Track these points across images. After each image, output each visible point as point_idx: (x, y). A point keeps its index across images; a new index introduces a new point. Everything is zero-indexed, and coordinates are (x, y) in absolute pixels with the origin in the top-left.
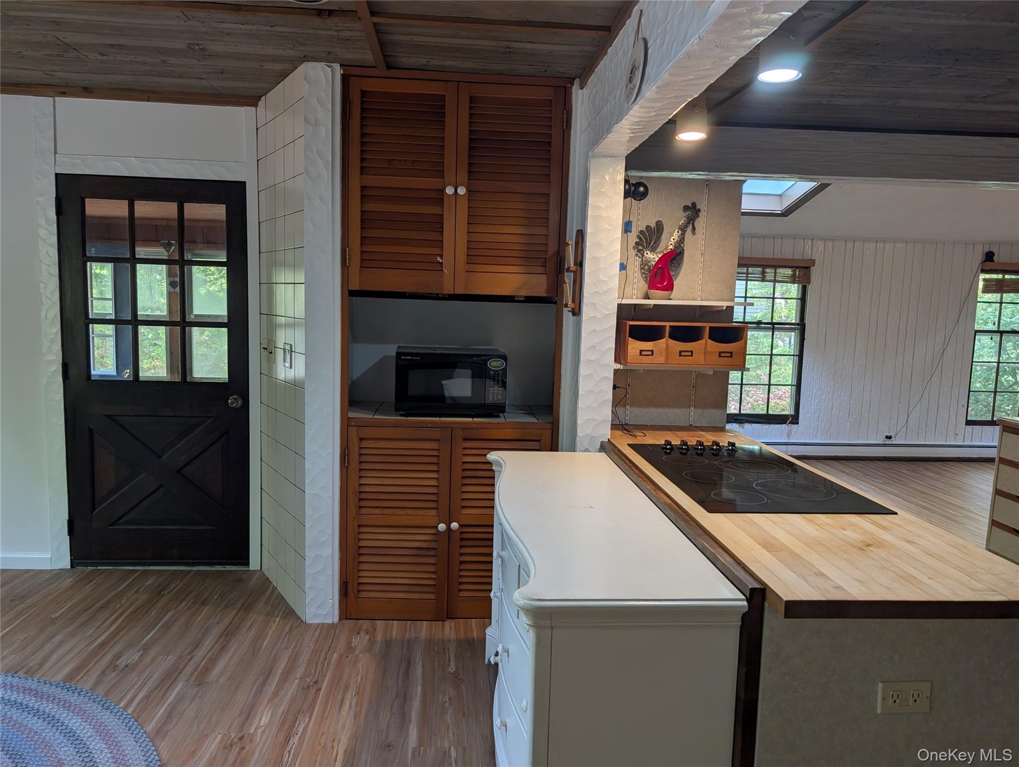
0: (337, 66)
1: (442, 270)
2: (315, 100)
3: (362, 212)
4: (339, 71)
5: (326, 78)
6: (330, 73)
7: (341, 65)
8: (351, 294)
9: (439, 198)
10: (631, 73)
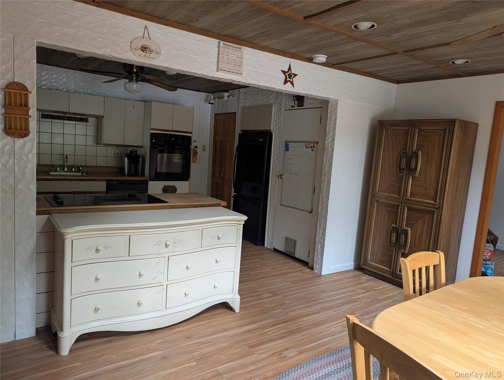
10: (143, 47)
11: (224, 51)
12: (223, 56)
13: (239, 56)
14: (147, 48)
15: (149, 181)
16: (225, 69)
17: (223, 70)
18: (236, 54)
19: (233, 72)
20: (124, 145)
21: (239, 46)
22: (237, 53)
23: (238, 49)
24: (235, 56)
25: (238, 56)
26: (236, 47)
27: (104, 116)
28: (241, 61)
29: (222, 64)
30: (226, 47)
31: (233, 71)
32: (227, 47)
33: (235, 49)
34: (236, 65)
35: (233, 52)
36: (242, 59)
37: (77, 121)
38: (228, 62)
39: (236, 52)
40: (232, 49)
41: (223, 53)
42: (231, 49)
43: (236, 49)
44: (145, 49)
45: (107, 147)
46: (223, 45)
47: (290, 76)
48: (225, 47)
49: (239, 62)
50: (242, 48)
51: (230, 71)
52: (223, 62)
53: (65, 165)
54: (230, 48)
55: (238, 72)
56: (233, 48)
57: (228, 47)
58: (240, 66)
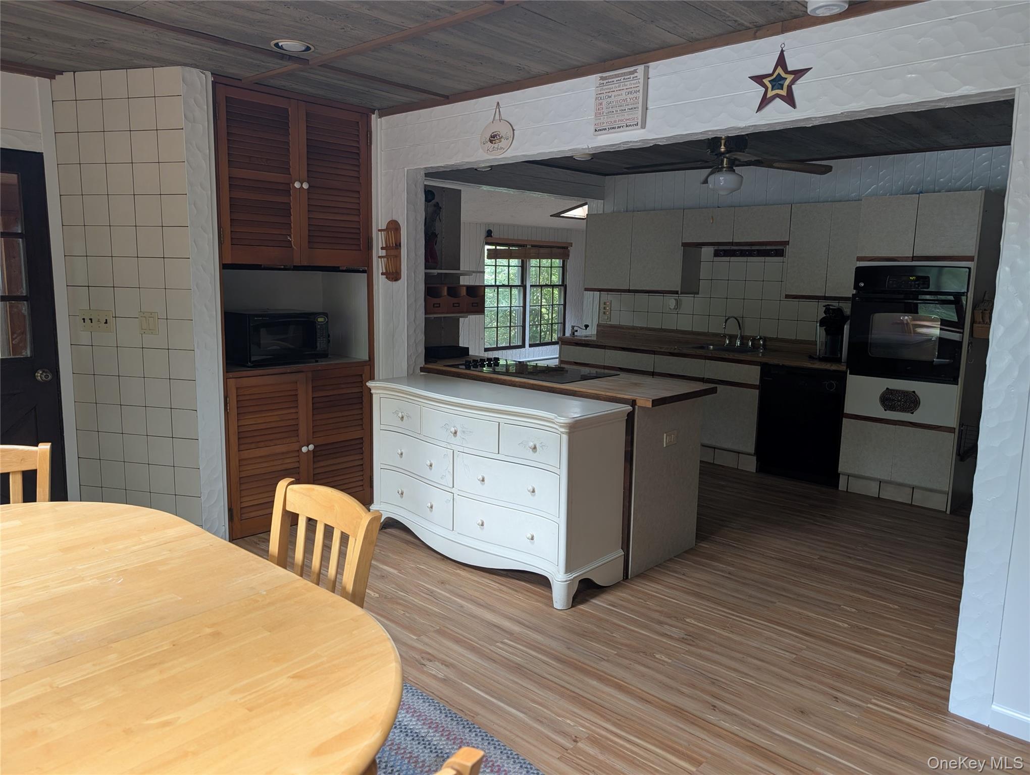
0: (209, 74)
1: (292, 247)
2: (193, 100)
3: (230, 198)
4: (210, 79)
5: (201, 83)
6: (204, 78)
7: (212, 74)
8: (224, 267)
9: (287, 189)
10: (492, 137)
11: (602, 92)
12: (600, 101)
13: (630, 90)
14: (496, 135)
15: (850, 374)
16: (605, 126)
17: (600, 130)
18: (625, 88)
19: (619, 127)
20: (825, 296)
21: (632, 69)
22: (626, 85)
23: (629, 77)
24: (623, 92)
25: (628, 90)
26: (624, 74)
27: (789, 241)
28: (636, 98)
29: (599, 119)
30: (605, 82)
31: (619, 125)
32: (607, 81)
33: (622, 78)
34: (627, 110)
35: (619, 86)
36: (638, 93)
37: (767, 256)
38: (611, 110)
39: (626, 83)
40: (617, 81)
41: (600, 96)
42: (615, 82)
43: (626, 77)
44: (494, 138)
45: (818, 302)
46: (600, 81)
47: (777, 82)
48: (604, 84)
49: (632, 101)
50: (637, 71)
51: (614, 126)
52: (600, 113)
53: (738, 335)
54: (613, 80)
55: (630, 124)
56: (619, 79)
57: (610, 80)
58: (635, 108)
